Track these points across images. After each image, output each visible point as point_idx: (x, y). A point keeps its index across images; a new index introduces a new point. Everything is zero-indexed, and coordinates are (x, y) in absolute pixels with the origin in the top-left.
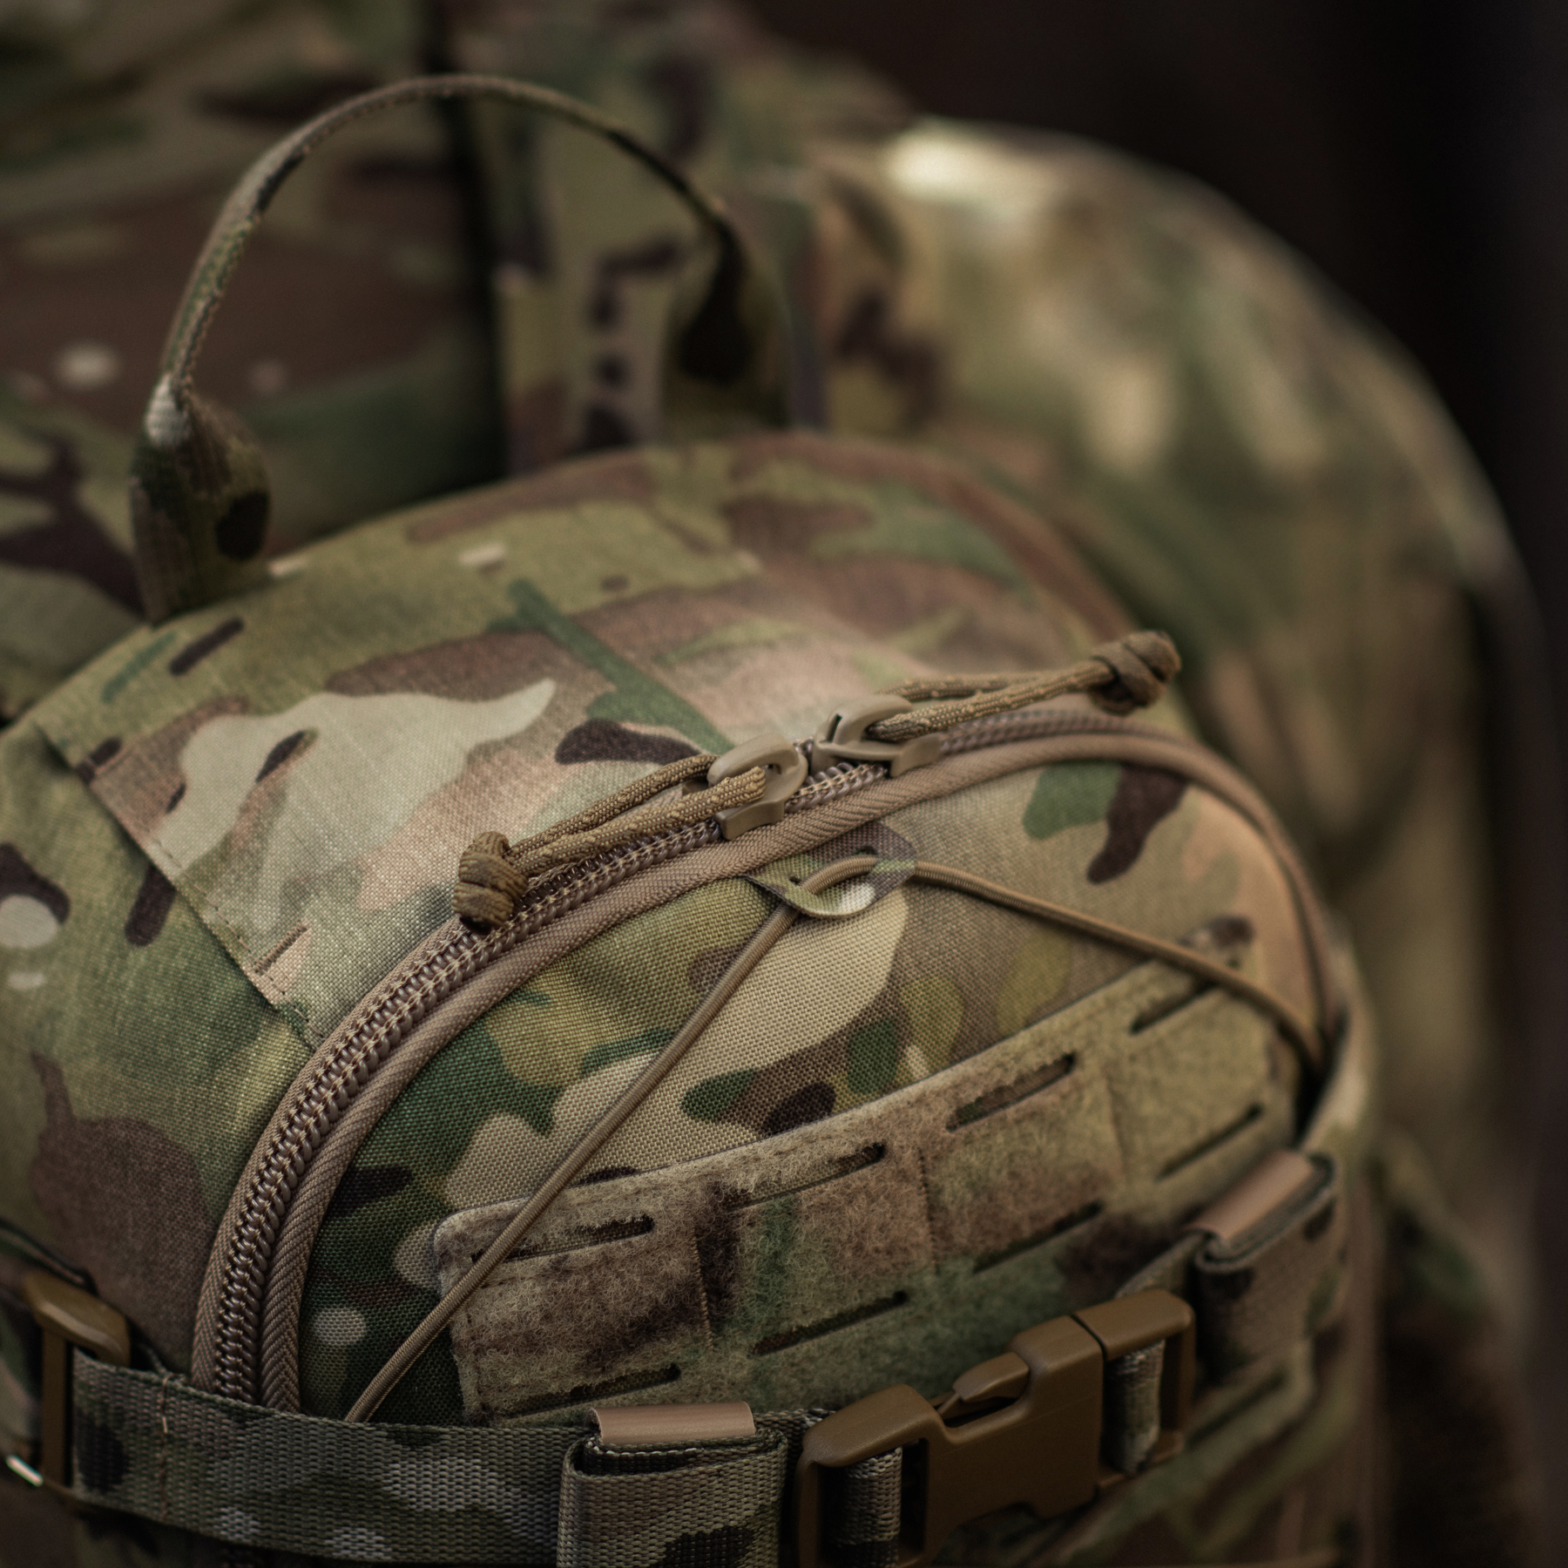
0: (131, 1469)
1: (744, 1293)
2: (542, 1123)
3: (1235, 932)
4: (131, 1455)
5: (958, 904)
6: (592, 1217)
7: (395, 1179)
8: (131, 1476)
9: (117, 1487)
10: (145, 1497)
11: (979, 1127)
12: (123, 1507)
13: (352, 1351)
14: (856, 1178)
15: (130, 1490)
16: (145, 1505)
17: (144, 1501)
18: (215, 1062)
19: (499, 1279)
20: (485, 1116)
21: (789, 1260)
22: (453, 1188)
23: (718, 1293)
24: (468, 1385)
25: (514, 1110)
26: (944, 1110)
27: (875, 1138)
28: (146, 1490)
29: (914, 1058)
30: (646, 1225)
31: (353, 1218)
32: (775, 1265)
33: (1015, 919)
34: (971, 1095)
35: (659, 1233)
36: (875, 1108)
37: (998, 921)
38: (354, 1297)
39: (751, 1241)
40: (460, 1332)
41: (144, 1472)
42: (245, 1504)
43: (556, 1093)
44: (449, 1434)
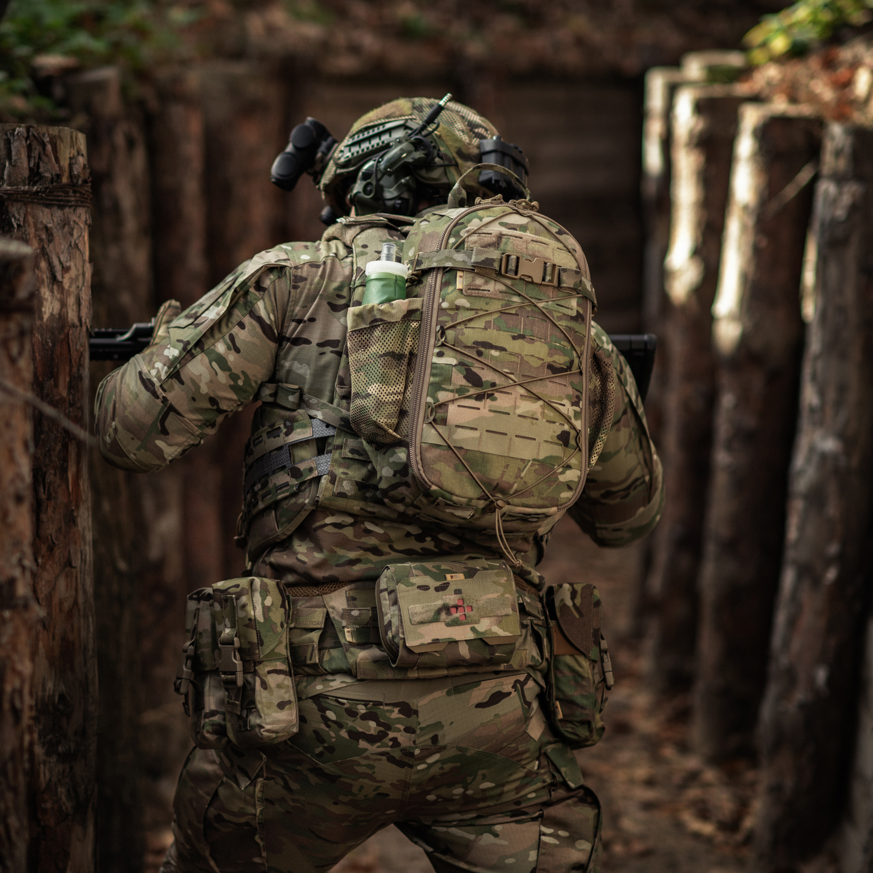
1: (502, 245)
2: (481, 220)
3: (575, 250)
4: (423, 262)
5: (537, 223)
6: (484, 231)
7: (462, 223)
9: (421, 266)
10: (424, 266)
11: (535, 243)
13: (453, 243)
14: (518, 239)
19: (471, 236)
20: (474, 218)
21: (508, 243)
22: (469, 225)
23: (498, 244)
24: (466, 246)
25: (478, 218)
26: (531, 238)
27: (521, 236)
29: (528, 232)
30: (491, 234)
31: (456, 229)
32: (506, 243)
33: (544, 229)
34: (535, 239)
35: (493, 235)
36: (522, 233)
37: (542, 227)
38: (455, 236)
39: (504, 240)
40: (466, 240)
42: (436, 262)
43: (483, 218)
44: (462, 251)
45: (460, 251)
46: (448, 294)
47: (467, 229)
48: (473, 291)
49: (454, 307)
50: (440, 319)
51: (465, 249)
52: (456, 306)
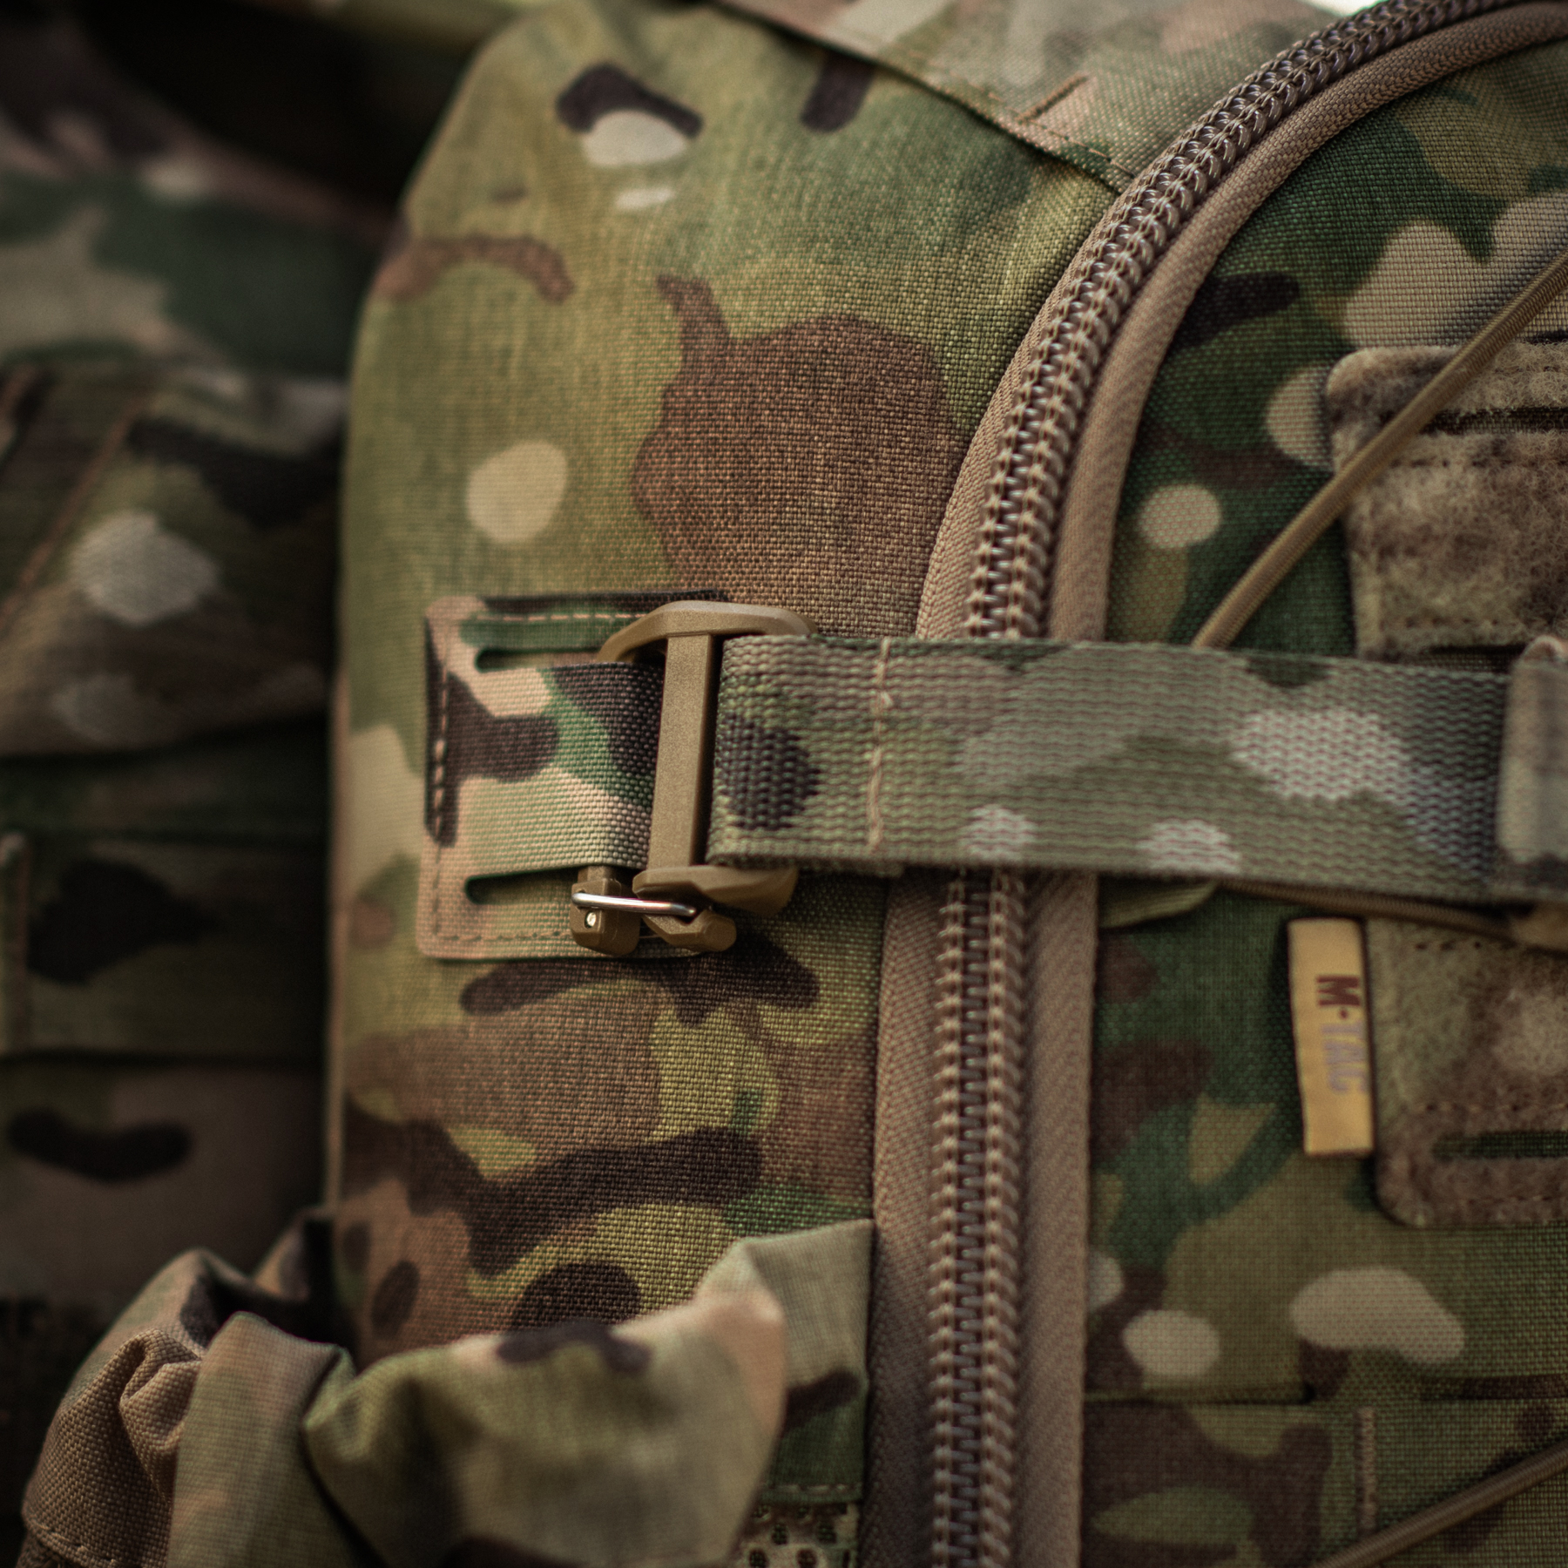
0: (820, 788)
2: (1478, 244)
4: (823, 767)
7: (1275, 293)
8: (820, 798)
9: (794, 820)
10: (843, 827)
12: (802, 850)
13: (1196, 553)
15: (817, 821)
16: (841, 839)
17: (838, 833)
18: (965, 225)
19: (1415, 458)
24: (1369, 602)
25: (1440, 219)
28: (844, 816)
31: (1213, 346)
41: (844, 788)
42: (1013, 799)
43: (1495, 208)
44: (1338, 669)
45: (1313, 674)
46: (1204, 1205)
47: (1346, 370)
48: (1501, 1170)
49: (1284, 1371)
50: (1121, 1521)
51: (1370, 634)
52: (1308, 1353)
